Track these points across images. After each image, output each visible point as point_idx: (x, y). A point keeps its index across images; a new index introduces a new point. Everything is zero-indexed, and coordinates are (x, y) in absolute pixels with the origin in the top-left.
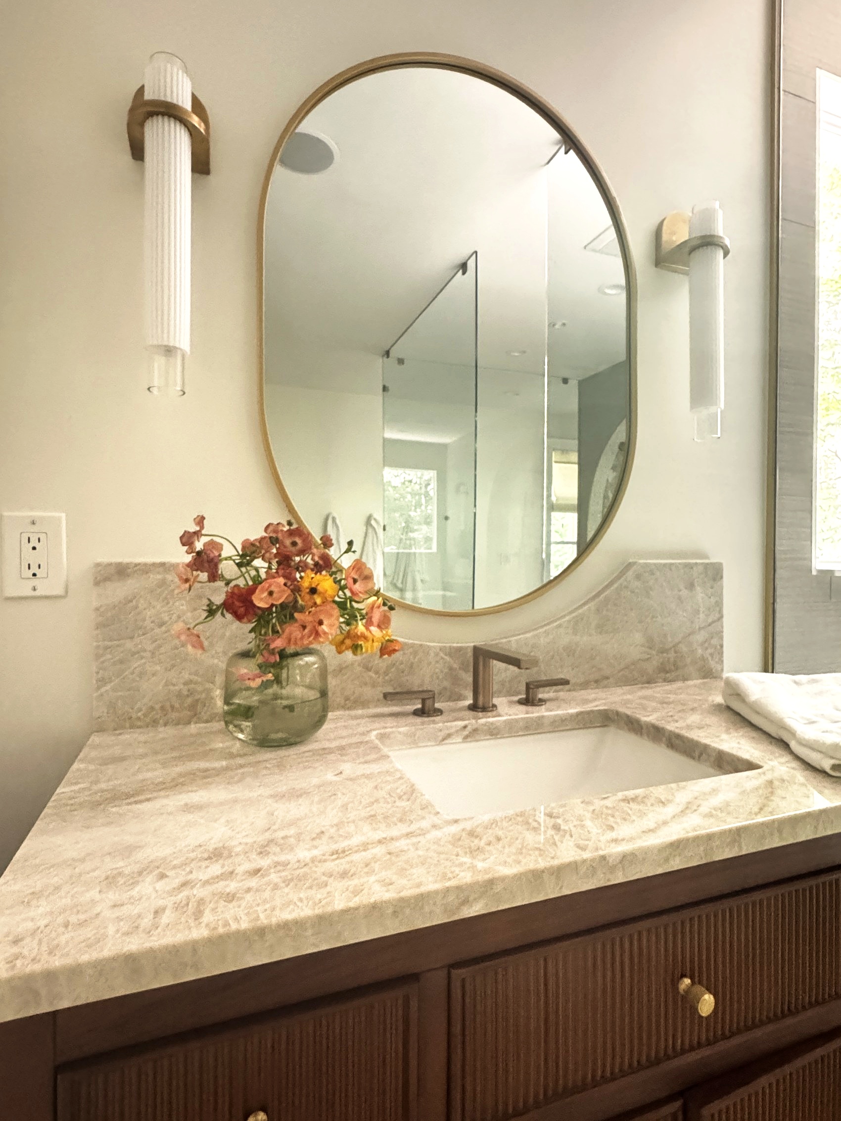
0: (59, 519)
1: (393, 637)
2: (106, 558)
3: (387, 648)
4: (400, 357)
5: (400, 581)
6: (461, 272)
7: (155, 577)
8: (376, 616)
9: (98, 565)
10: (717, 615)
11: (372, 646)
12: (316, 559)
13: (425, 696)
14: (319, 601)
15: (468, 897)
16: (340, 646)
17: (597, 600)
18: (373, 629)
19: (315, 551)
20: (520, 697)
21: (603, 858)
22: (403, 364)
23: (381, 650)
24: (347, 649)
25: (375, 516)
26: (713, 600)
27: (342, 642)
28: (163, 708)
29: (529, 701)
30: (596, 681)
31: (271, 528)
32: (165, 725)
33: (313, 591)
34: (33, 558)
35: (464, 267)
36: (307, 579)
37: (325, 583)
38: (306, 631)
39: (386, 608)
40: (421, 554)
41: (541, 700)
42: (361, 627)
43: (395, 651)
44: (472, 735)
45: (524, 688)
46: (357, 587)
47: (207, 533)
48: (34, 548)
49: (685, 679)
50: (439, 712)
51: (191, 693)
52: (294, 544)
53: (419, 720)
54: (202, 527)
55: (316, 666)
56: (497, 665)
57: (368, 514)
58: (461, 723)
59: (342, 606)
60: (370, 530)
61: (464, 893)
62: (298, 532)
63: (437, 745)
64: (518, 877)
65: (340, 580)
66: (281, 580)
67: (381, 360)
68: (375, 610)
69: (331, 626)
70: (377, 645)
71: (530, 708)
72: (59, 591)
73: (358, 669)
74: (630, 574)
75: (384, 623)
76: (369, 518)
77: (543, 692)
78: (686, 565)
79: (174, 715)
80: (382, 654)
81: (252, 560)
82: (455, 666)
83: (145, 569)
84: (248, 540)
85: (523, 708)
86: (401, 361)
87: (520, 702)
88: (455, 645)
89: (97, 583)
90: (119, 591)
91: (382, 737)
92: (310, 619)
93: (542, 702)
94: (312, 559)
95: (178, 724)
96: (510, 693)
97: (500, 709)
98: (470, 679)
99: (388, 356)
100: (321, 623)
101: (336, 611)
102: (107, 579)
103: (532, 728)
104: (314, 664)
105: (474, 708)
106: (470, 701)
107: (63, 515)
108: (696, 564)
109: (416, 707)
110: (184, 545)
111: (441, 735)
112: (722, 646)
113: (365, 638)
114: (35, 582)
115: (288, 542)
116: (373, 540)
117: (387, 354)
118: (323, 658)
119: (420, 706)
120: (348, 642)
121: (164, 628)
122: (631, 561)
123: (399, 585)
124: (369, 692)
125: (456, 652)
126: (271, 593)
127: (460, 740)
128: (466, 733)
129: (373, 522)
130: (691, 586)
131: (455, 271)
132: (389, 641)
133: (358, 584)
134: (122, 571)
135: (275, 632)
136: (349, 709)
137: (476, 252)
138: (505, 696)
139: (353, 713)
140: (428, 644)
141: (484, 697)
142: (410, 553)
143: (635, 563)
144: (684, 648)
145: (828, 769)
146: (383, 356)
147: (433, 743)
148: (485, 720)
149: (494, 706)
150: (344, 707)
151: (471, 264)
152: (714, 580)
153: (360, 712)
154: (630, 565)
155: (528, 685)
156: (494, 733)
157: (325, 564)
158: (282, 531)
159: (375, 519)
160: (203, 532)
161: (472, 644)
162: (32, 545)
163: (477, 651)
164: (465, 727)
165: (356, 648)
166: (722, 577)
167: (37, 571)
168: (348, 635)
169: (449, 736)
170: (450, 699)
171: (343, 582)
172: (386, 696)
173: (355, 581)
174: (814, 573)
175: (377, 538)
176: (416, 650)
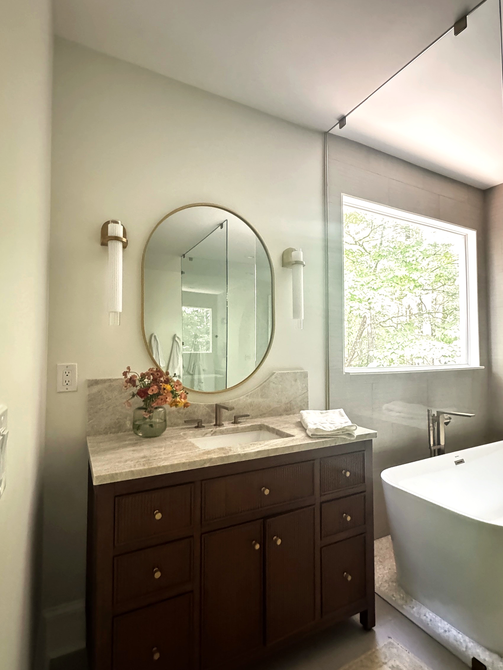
0: (75, 365)
1: (188, 402)
2: (91, 378)
3: (186, 405)
4: (190, 257)
5: (192, 370)
6: (220, 227)
7: (107, 384)
8: (183, 396)
9: (89, 380)
10: (306, 391)
11: (181, 405)
12: (165, 379)
13: (198, 421)
14: (166, 392)
15: (205, 462)
16: (171, 405)
17: (261, 387)
18: (182, 400)
19: (164, 376)
20: (232, 421)
21: (239, 454)
22: (192, 260)
23: (184, 406)
24: (174, 406)
25: (178, 335)
26: (304, 385)
27: (172, 404)
28: (109, 428)
29: (235, 422)
30: (261, 415)
31: (150, 370)
32: (111, 433)
33: (164, 389)
34: (67, 379)
35: (221, 225)
36: (163, 385)
37: (168, 387)
38: (163, 401)
39: (186, 393)
40: (202, 354)
41: (239, 422)
42: (178, 399)
43: (188, 406)
44: (214, 434)
45: (234, 418)
46: (177, 388)
47: (132, 371)
48: (67, 375)
49: (294, 414)
50: (204, 427)
51: (119, 422)
52: (158, 374)
53: (197, 429)
54: (130, 370)
55: (163, 412)
56: (224, 411)
57: (174, 334)
58: (211, 430)
59: (172, 392)
60: (175, 344)
61: (205, 461)
62: (159, 370)
63: (203, 437)
64: (218, 458)
65: (172, 385)
66: (156, 387)
67: (180, 259)
68: (183, 394)
69: (169, 399)
70: (183, 404)
71: (236, 425)
72: (75, 390)
73: (176, 413)
74: (273, 377)
75: (185, 398)
76: (175, 336)
77: (240, 420)
78: (294, 373)
79: (113, 430)
80: (184, 407)
81: (144, 379)
82: (209, 411)
83: (104, 381)
84: (142, 373)
85: (233, 425)
86: (191, 259)
87: (232, 423)
88: (209, 404)
89: (89, 386)
90: (95, 389)
91: (185, 434)
92: (164, 397)
93: (239, 423)
94: (163, 379)
95: (114, 433)
96: (229, 420)
97: (224, 425)
98: (215, 416)
99: (184, 257)
100: (167, 398)
101: (171, 394)
102: (92, 385)
103: (235, 431)
104: (162, 411)
105: (216, 425)
106: (215, 423)
107: (76, 364)
108: (298, 372)
109: (196, 425)
110: (123, 375)
111: (204, 433)
112: (308, 401)
113: (179, 402)
114: (67, 387)
115: (156, 374)
116: (177, 350)
117: (184, 256)
118: (164, 409)
119: (197, 425)
120: (174, 404)
121: (110, 401)
122: (274, 372)
123: (191, 372)
124: (180, 421)
125: (210, 406)
126: (153, 390)
127: (211, 435)
128: (212, 433)
129: (176, 339)
130: (296, 380)
131: (217, 227)
132: (186, 403)
133: (177, 387)
134: (96, 382)
135: (153, 401)
136: (173, 427)
137: (227, 220)
138: (227, 421)
139: (174, 428)
140: (200, 403)
141: (219, 421)
142: (197, 353)
143: (275, 373)
144: (293, 403)
145: (310, 436)
146: (182, 257)
147: (201, 436)
148: (219, 429)
149: (223, 424)
150: (170, 426)
151: (225, 224)
152: (305, 378)
153: (176, 428)
154: (273, 374)
155: (235, 417)
156: (222, 433)
157: (167, 381)
158: (154, 371)
159: (178, 337)
160: (130, 371)
161: (216, 403)
162: (66, 374)
163: (217, 405)
164: (212, 431)
165: (176, 405)
166: (308, 377)
167: (68, 383)
168: (174, 402)
169: (207, 434)
170: (208, 423)
171: (173, 386)
172: (185, 422)
173: (177, 386)
174: (344, 374)
175: (179, 348)
176: (197, 406)
